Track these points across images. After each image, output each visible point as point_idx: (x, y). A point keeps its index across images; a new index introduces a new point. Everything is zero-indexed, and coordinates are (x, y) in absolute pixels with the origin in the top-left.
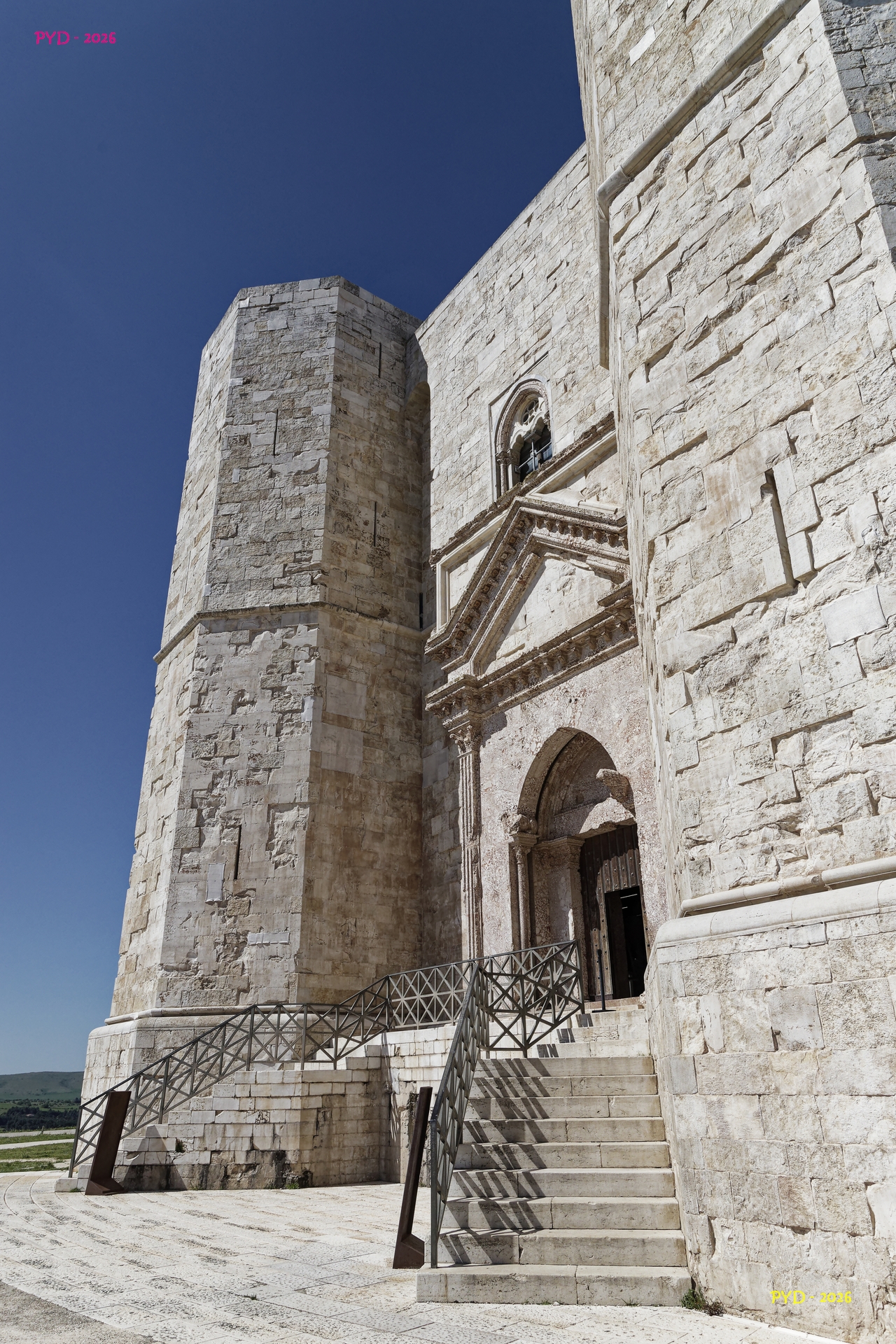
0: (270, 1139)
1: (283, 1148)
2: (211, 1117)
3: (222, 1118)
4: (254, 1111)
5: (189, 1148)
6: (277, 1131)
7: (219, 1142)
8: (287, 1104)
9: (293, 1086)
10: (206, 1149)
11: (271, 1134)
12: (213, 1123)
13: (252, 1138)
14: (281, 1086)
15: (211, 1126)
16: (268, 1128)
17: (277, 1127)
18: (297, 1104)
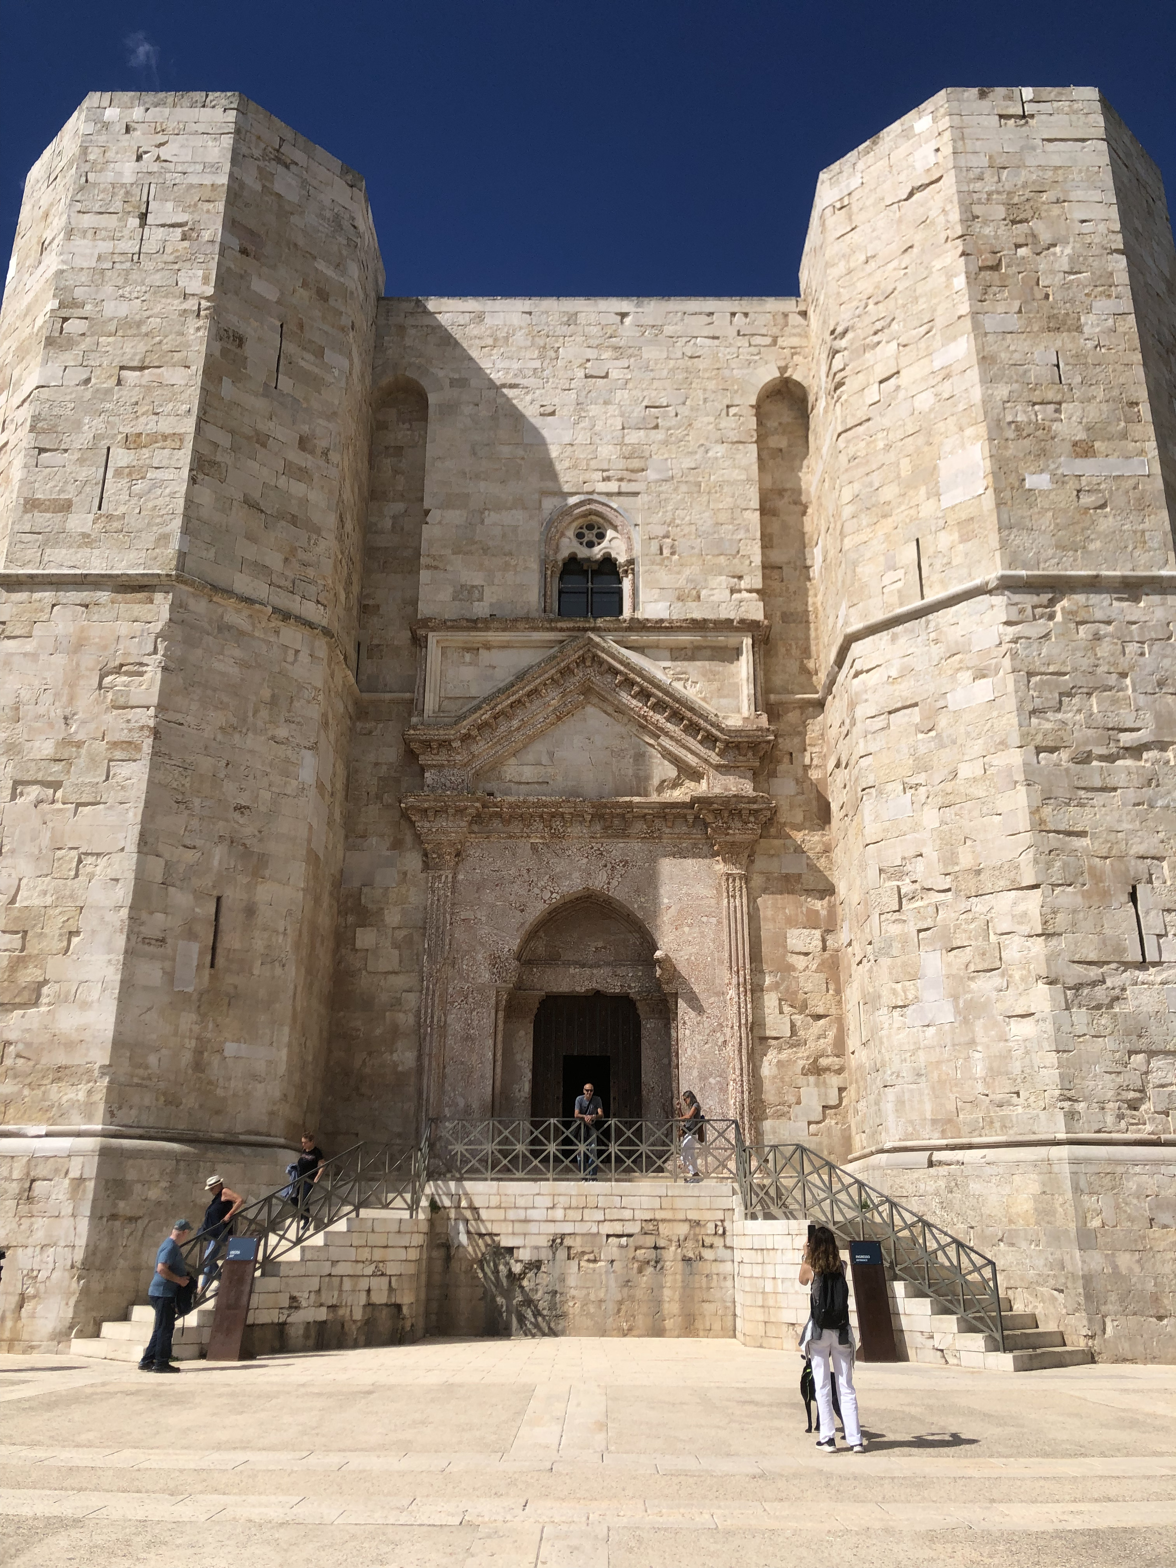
0: (386, 1293)
1: (398, 1302)
2: (326, 1268)
3: (340, 1269)
4: (372, 1262)
5: (304, 1304)
6: (393, 1284)
7: (336, 1296)
8: (402, 1254)
9: (409, 1236)
10: (321, 1305)
11: (386, 1287)
12: (330, 1275)
13: (369, 1291)
14: (398, 1235)
15: (327, 1279)
16: (385, 1280)
17: (393, 1279)
18: (413, 1254)
